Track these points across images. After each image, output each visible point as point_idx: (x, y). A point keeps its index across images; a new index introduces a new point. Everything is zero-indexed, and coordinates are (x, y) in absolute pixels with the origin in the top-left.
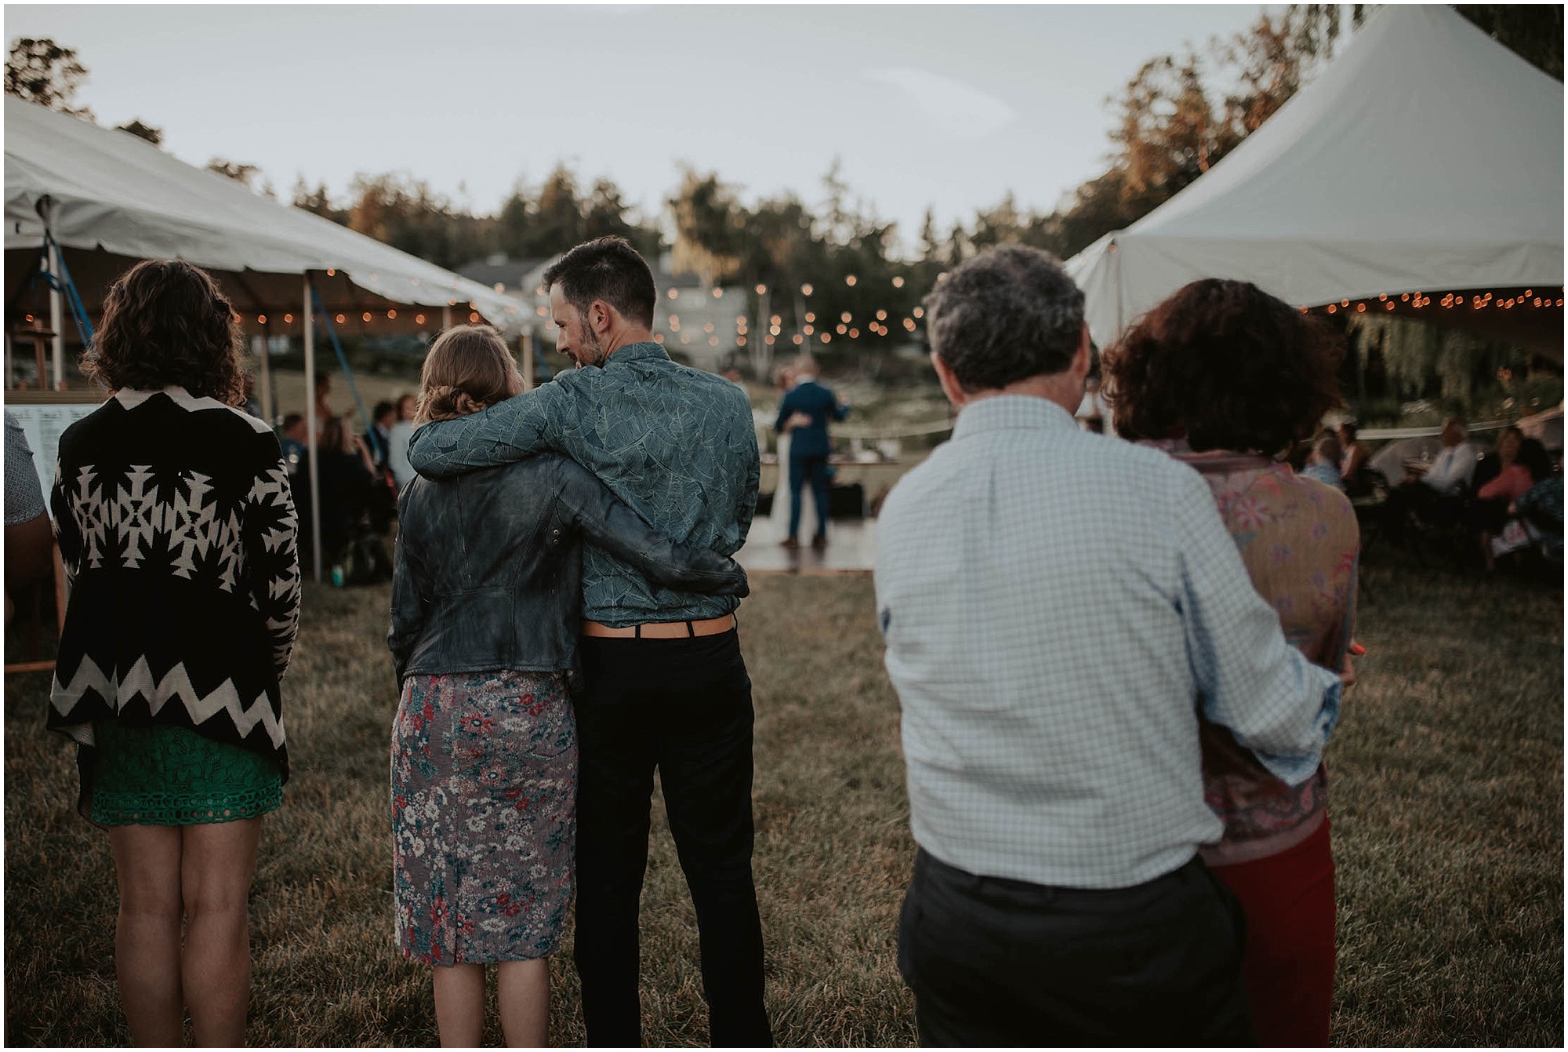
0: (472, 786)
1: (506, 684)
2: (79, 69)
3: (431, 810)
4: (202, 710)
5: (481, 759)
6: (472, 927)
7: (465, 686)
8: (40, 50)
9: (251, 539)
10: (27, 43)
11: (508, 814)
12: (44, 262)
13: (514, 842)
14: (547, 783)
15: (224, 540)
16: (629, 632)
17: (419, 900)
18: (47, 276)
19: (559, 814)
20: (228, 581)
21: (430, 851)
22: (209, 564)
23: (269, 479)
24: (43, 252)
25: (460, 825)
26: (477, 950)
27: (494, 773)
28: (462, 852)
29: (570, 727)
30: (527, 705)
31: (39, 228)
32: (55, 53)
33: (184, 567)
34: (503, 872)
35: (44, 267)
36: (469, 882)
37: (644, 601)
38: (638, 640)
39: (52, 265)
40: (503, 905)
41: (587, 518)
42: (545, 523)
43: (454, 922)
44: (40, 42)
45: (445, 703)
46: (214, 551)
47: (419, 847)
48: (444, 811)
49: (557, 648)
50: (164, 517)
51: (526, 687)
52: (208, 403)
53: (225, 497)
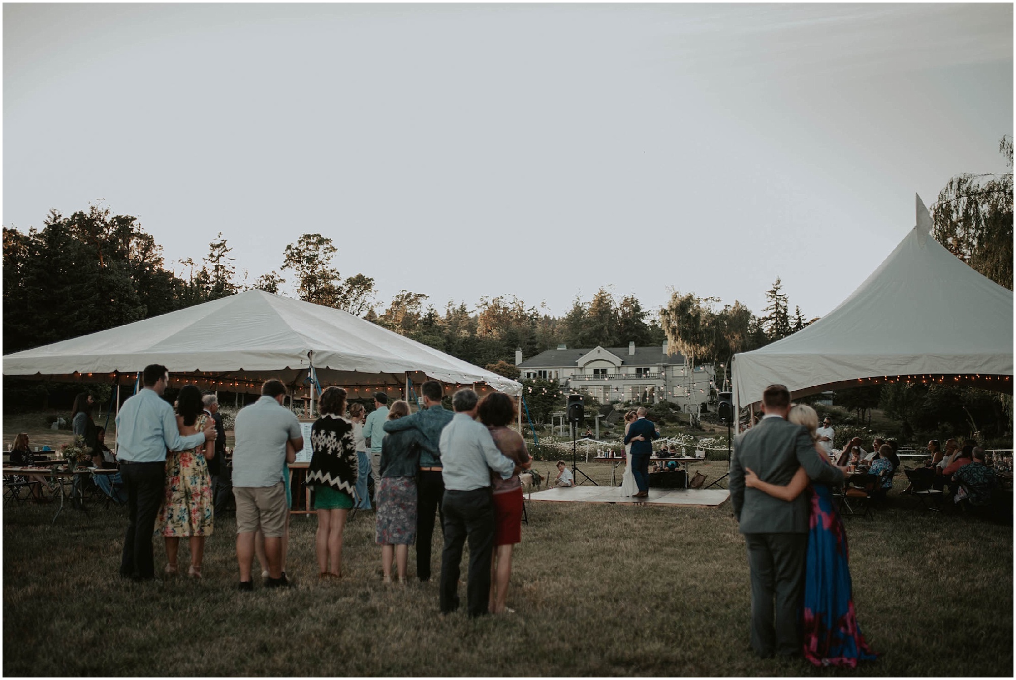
0: (393, 503)
1: (402, 480)
2: (333, 249)
3: (384, 508)
4: (332, 483)
5: (395, 497)
6: (392, 535)
7: (393, 480)
8: (314, 240)
9: (344, 446)
10: (308, 236)
11: (401, 510)
12: (309, 373)
13: (402, 517)
14: (410, 503)
15: (338, 446)
16: (428, 469)
17: (380, 530)
18: (310, 379)
19: (413, 511)
20: (339, 455)
21: (383, 518)
22: (335, 451)
23: (348, 433)
24: (309, 370)
25: (390, 511)
26: (392, 541)
27: (398, 500)
28: (390, 518)
29: (416, 491)
30: (406, 485)
31: (308, 362)
32: (321, 241)
33: (330, 452)
34: (399, 523)
35: (309, 376)
36: (391, 525)
37: (432, 462)
38: (431, 471)
39: (311, 375)
40: (399, 531)
41: (420, 442)
42: (411, 444)
43: (388, 534)
44: (314, 236)
45: (388, 484)
46: (336, 448)
47: (381, 517)
48: (387, 509)
49: (413, 471)
50: (326, 441)
51: (406, 480)
52: (339, 417)
53: (338, 437)
